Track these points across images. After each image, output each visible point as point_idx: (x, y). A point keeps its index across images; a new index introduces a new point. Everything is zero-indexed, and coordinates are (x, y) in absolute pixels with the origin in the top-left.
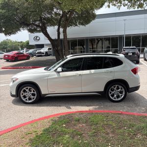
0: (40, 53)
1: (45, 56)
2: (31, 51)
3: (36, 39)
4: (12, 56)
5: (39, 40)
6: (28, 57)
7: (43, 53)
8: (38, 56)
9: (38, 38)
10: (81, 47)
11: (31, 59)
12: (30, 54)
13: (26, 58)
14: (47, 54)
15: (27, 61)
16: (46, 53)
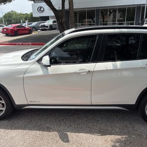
0: (44, 26)
1: (49, 30)
2: (34, 24)
3: (40, 10)
4: (11, 30)
5: (43, 11)
6: (30, 31)
7: (47, 27)
8: (42, 30)
9: (42, 9)
10: (91, 20)
11: (34, 33)
12: (34, 27)
13: (27, 32)
14: (51, 28)
15: (28, 35)
16: (51, 26)
